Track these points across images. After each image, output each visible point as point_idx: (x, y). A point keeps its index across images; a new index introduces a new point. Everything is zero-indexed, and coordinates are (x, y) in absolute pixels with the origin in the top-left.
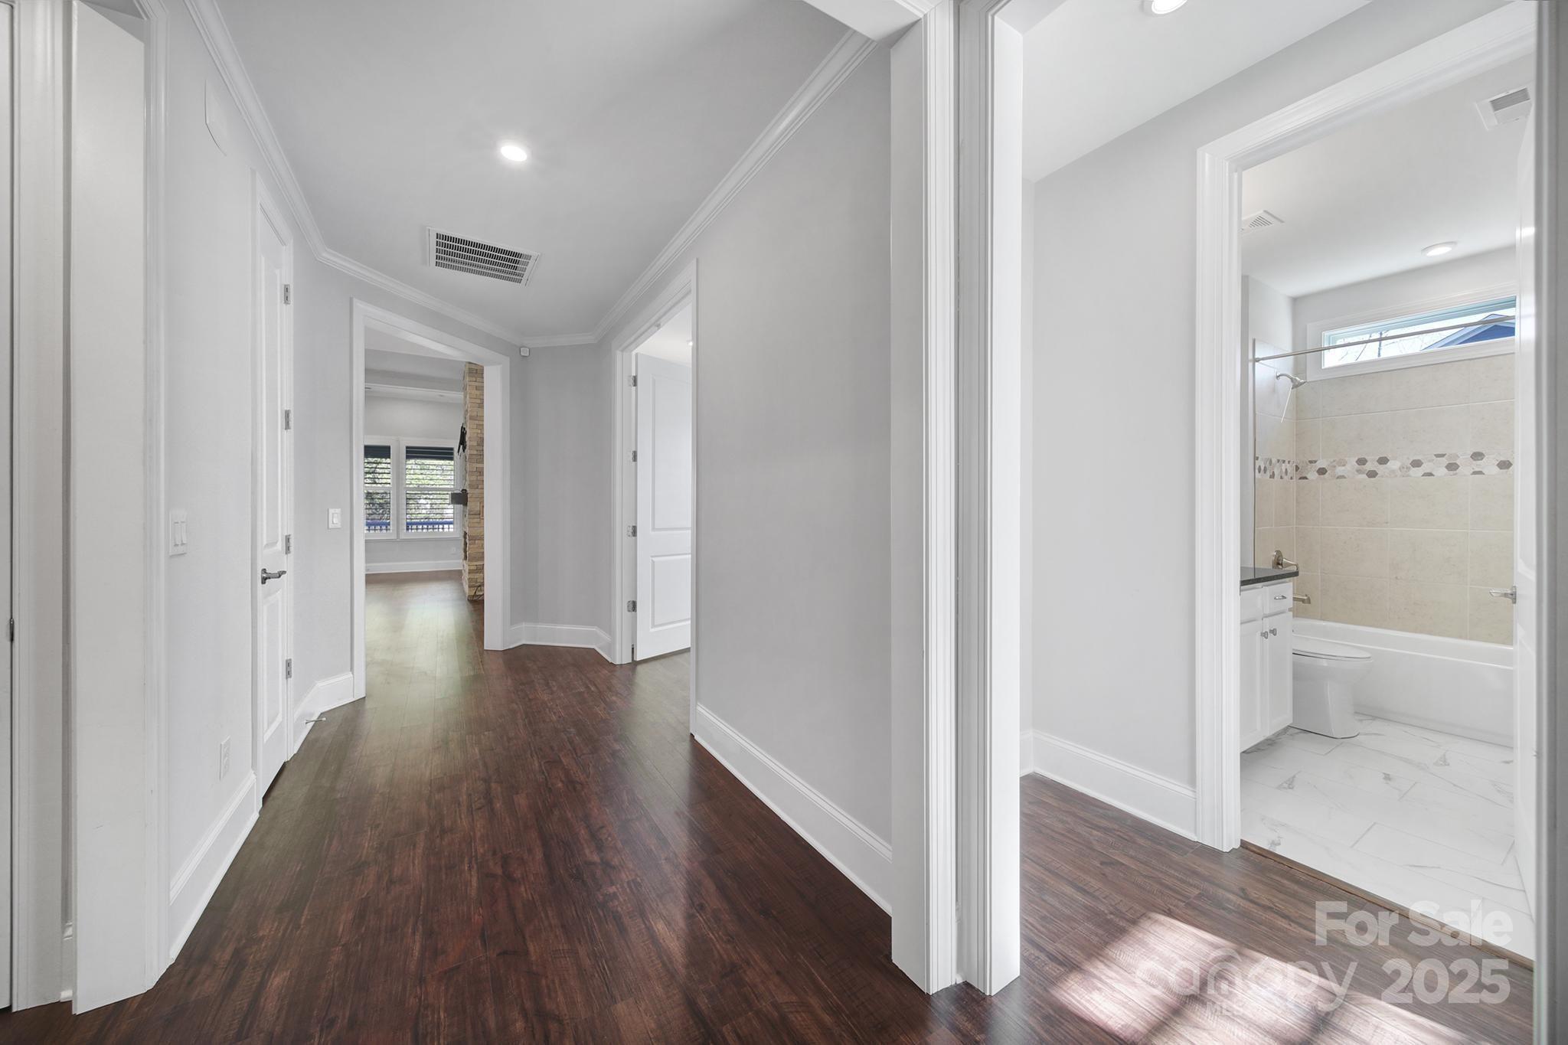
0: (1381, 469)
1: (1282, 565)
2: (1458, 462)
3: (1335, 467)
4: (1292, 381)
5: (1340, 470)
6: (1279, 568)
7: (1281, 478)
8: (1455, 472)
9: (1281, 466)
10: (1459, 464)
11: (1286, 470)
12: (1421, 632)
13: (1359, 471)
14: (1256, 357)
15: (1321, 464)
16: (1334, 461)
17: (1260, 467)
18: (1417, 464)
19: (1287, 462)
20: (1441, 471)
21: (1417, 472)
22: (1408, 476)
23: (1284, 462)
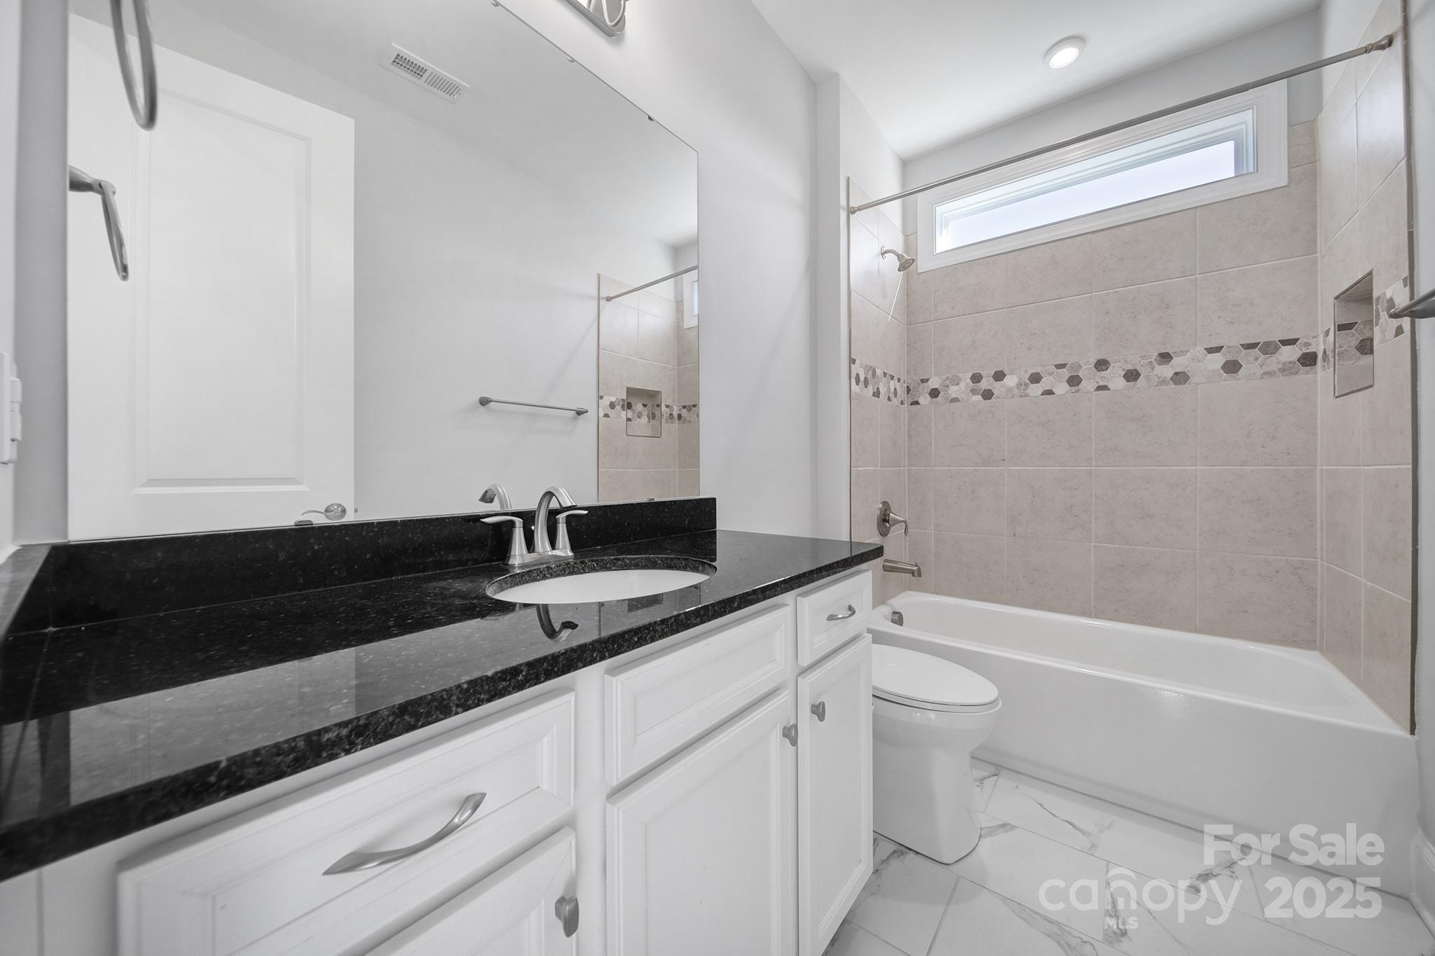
0: (997, 387)
1: (888, 522)
2: (1081, 374)
3: (948, 386)
4: (899, 259)
5: (954, 391)
6: (886, 527)
7: (889, 399)
8: (1077, 388)
9: (889, 383)
10: (1081, 376)
11: (895, 389)
12: (1041, 608)
13: (974, 391)
14: (851, 205)
15: (934, 383)
16: (947, 379)
17: (858, 375)
18: (1035, 378)
19: (896, 379)
20: (1062, 388)
21: (1035, 390)
22: (1026, 395)
23: (892, 378)
